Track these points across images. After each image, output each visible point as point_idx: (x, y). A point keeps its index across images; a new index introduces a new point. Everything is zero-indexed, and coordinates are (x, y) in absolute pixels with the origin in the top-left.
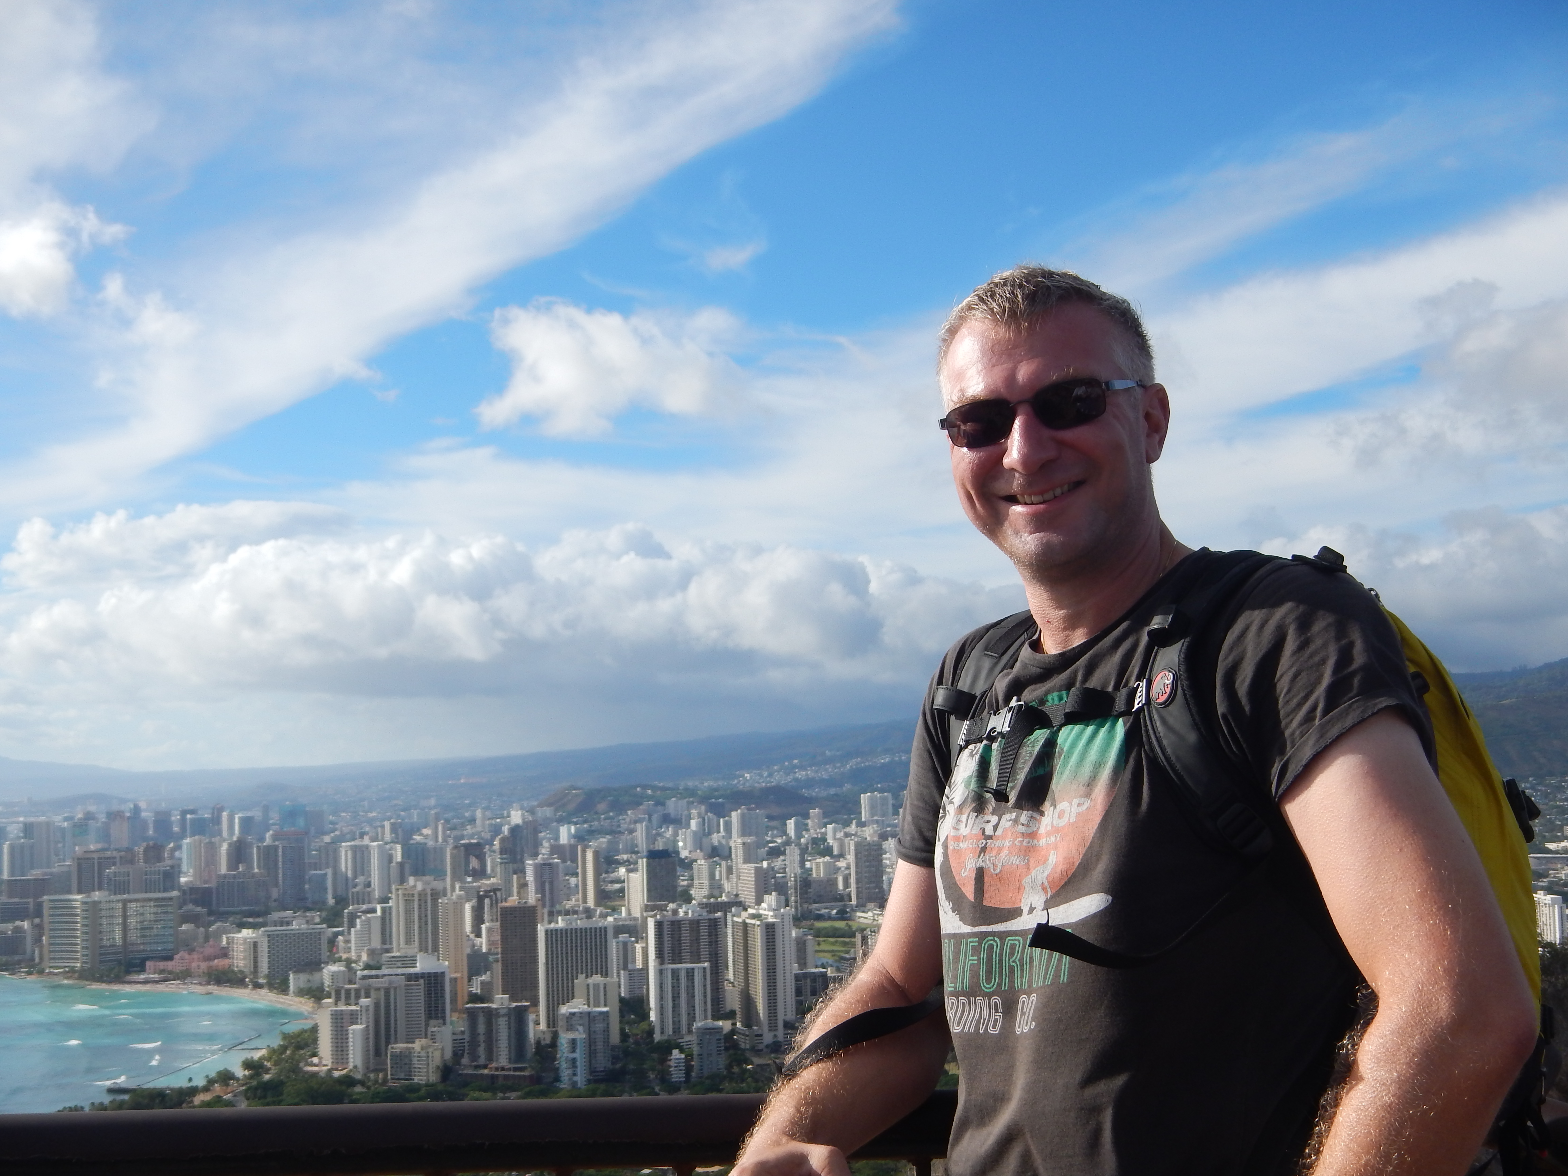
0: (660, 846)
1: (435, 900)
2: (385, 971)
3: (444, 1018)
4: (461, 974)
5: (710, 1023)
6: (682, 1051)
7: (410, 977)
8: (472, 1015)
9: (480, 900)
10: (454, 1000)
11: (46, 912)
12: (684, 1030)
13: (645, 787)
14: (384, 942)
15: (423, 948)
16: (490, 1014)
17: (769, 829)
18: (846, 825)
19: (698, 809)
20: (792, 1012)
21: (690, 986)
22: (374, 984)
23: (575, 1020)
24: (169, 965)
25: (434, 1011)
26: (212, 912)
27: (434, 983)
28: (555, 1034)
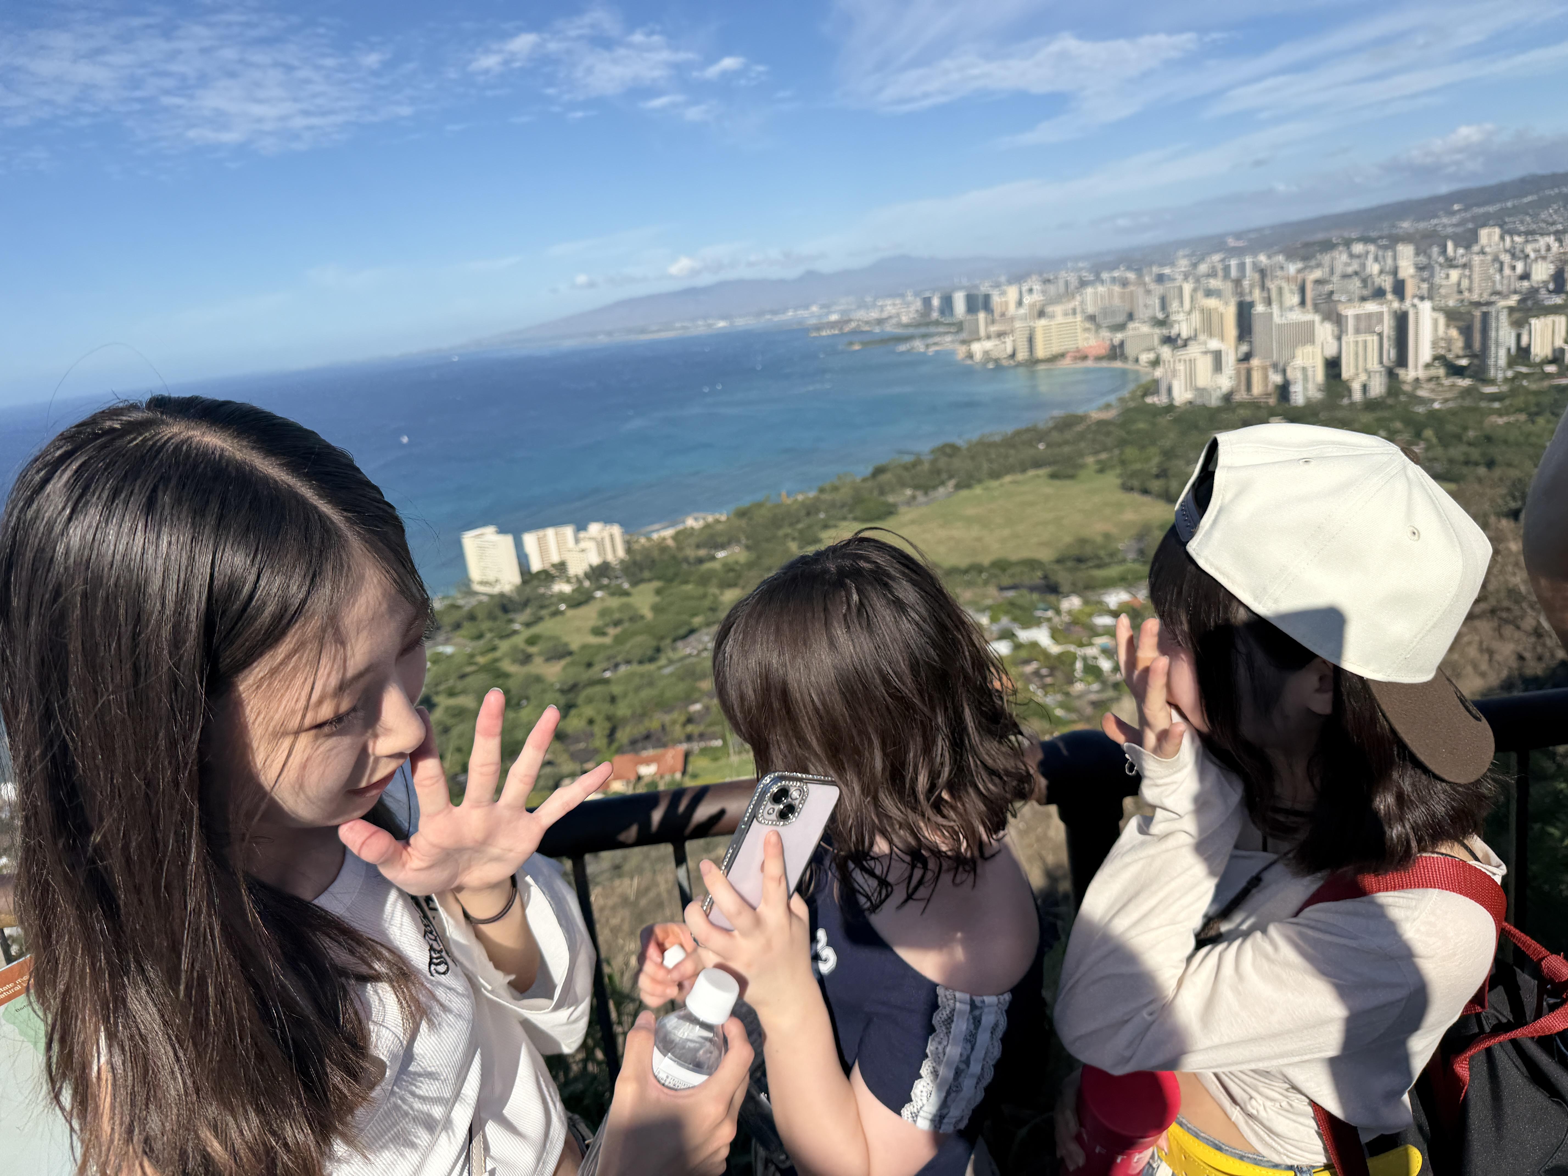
1: (1216, 311)
5: (1377, 367)
6: (1359, 384)
7: (1203, 353)
12: (1361, 371)
13: (1338, 238)
17: (1417, 254)
18: (1468, 247)
19: (1372, 248)
20: (1428, 360)
21: (1365, 349)
22: (1183, 358)
23: (1296, 371)
24: (1077, 355)
25: (1217, 369)
26: (1097, 327)
27: (1216, 355)
28: (1284, 379)
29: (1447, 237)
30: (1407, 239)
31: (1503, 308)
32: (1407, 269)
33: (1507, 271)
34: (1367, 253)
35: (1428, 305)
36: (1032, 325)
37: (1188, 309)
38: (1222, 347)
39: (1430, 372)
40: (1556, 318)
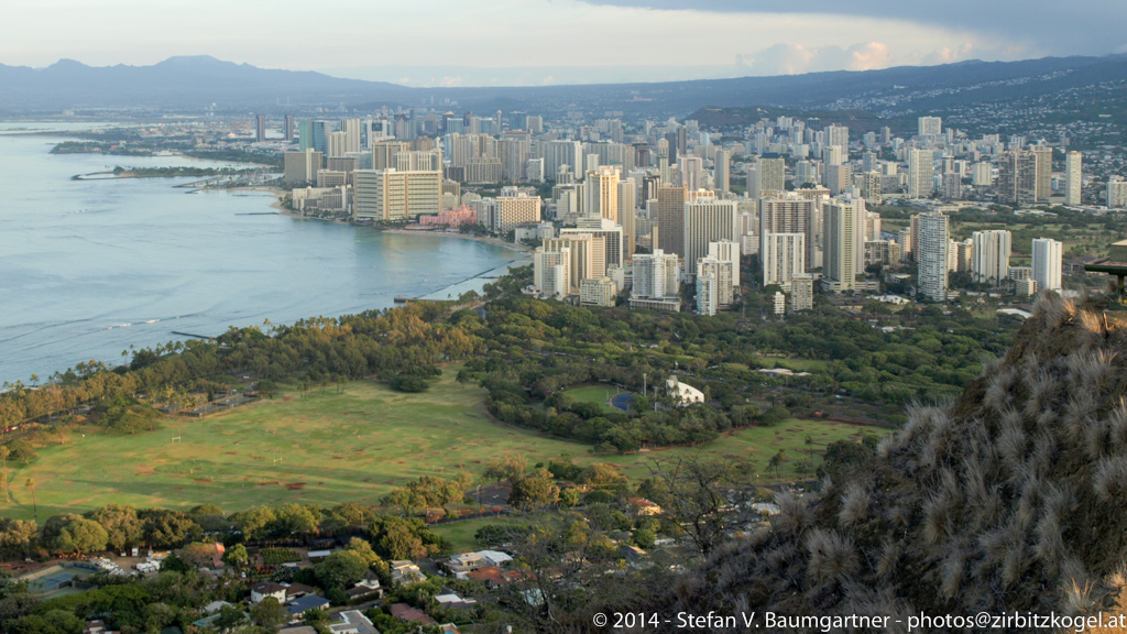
0: (772, 150)
2: (579, 229)
3: (618, 263)
4: (631, 234)
5: (803, 275)
6: (782, 293)
7: (595, 235)
8: (638, 262)
9: (645, 183)
10: (625, 251)
11: (355, 180)
12: (785, 278)
13: (763, 108)
14: (578, 209)
15: (606, 215)
16: (651, 262)
17: (851, 139)
18: (907, 138)
19: (800, 125)
20: (862, 270)
21: (790, 249)
22: (572, 237)
23: (709, 269)
24: (435, 219)
25: (612, 257)
26: (463, 184)
27: (612, 239)
28: (695, 277)
29: (884, 122)
30: (839, 118)
31: (944, 213)
32: (838, 155)
33: (949, 171)
34: (796, 129)
35: (862, 201)
36: (377, 172)
37: (579, 175)
38: (620, 229)
39: (863, 285)
40: (1002, 232)
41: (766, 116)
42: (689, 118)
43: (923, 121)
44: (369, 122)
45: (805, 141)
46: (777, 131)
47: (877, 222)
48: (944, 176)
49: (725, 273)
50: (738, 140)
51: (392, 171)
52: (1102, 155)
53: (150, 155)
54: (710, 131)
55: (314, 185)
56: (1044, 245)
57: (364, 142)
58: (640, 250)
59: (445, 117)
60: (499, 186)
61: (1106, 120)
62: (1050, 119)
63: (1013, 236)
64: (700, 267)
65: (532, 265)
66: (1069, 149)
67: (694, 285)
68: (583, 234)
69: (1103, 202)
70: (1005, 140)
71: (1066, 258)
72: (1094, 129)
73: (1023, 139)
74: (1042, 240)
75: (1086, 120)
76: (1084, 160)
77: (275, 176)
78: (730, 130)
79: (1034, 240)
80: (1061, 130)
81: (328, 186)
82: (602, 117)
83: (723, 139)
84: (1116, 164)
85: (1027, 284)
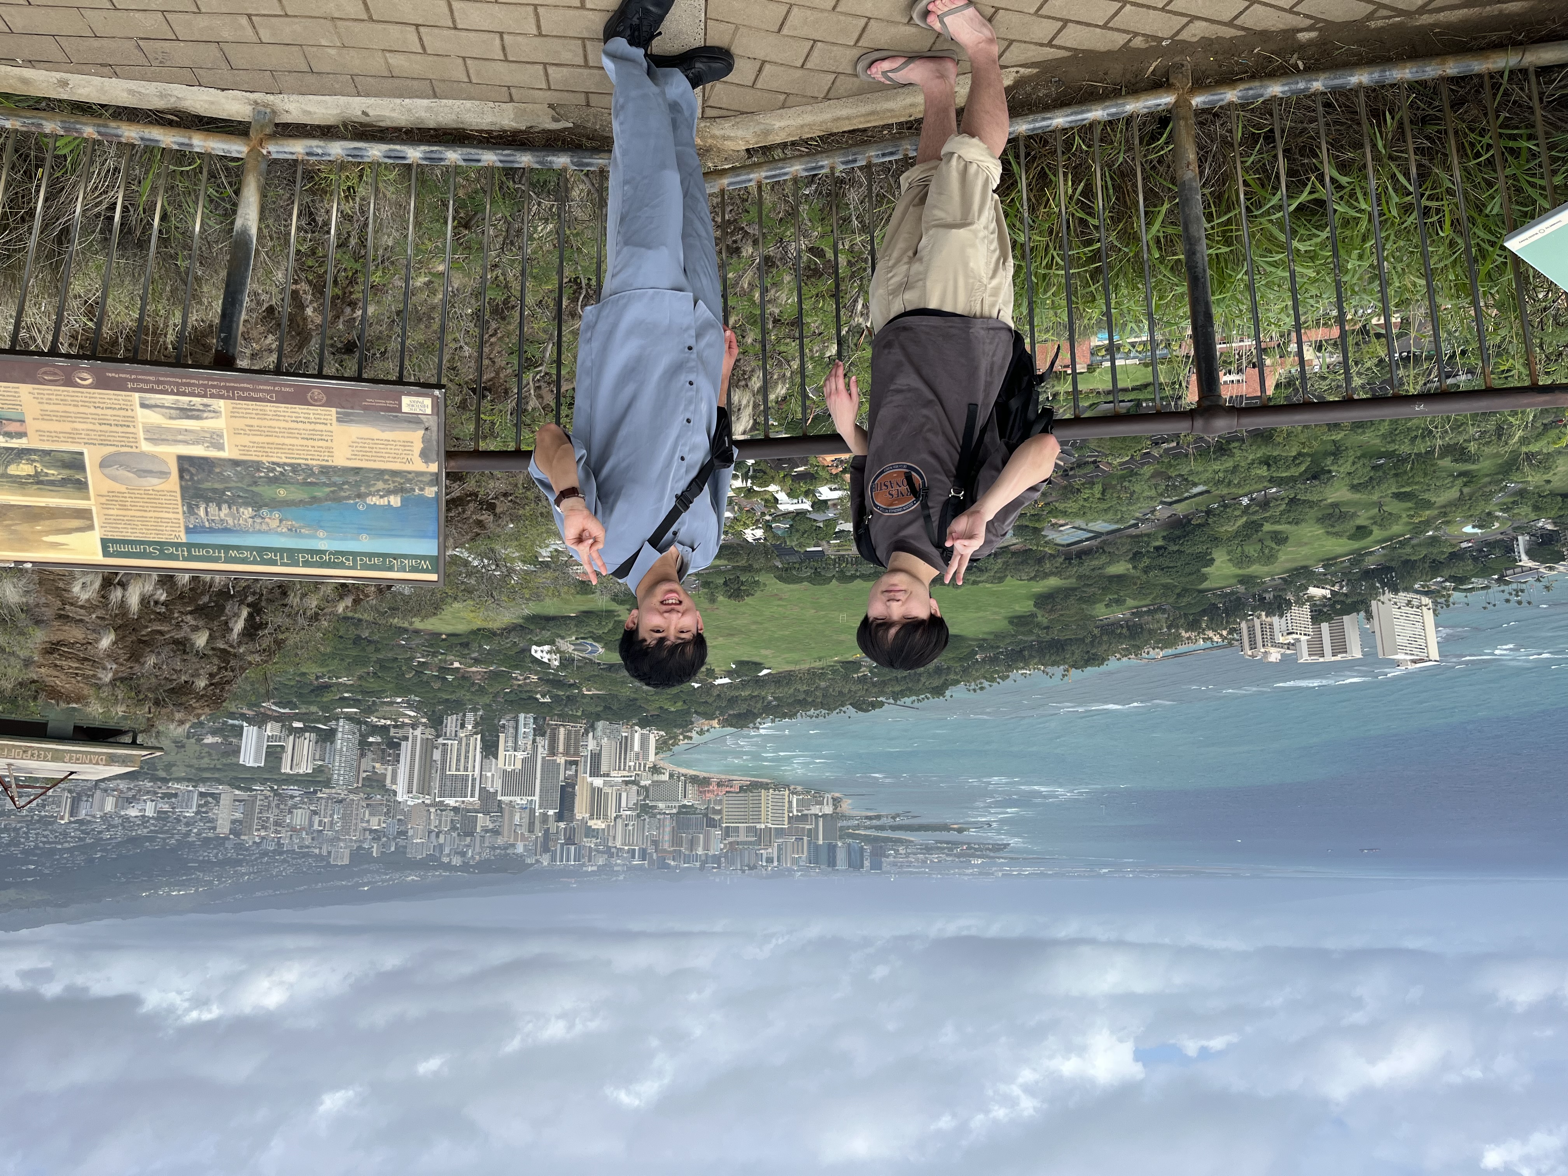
0: (468, 839)
1: (592, 815)
2: (620, 780)
3: (592, 754)
4: (580, 775)
7: (608, 775)
8: (577, 754)
10: (586, 762)
11: (786, 819)
12: (464, 739)
13: (474, 873)
14: (620, 795)
15: (600, 790)
16: (566, 753)
18: (360, 848)
19: (445, 859)
20: (403, 743)
21: (458, 760)
22: (626, 773)
23: (523, 748)
24: (728, 789)
25: (596, 758)
26: (706, 815)
27: (595, 772)
28: (534, 741)
29: (378, 860)
30: (414, 864)
31: (335, 788)
35: (399, 798)
36: (770, 825)
37: (619, 821)
38: (590, 779)
39: (401, 733)
40: (288, 771)
41: (472, 866)
42: (532, 865)
43: (346, 861)
44: (776, 864)
45: (441, 847)
46: (463, 854)
47: (388, 781)
48: (332, 816)
49: (510, 744)
50: (493, 848)
51: (758, 826)
52: (198, 834)
53: (937, 842)
54: (517, 855)
55: (816, 816)
56: (255, 761)
57: (780, 849)
58: (576, 763)
59: (719, 867)
60: (678, 813)
61: (193, 861)
62: (239, 863)
63: (279, 768)
64: (529, 747)
65: (656, 754)
66: (227, 838)
67: (535, 735)
68: (617, 777)
69: (202, 795)
70: (279, 844)
71: (237, 751)
72: (203, 855)
73: (263, 846)
74: (256, 765)
75: (209, 862)
76: (214, 828)
77: (845, 823)
78: (500, 854)
79: (262, 765)
80: (231, 854)
81: (806, 815)
82: (599, 866)
83: (506, 848)
84: (187, 824)
85: (272, 730)
